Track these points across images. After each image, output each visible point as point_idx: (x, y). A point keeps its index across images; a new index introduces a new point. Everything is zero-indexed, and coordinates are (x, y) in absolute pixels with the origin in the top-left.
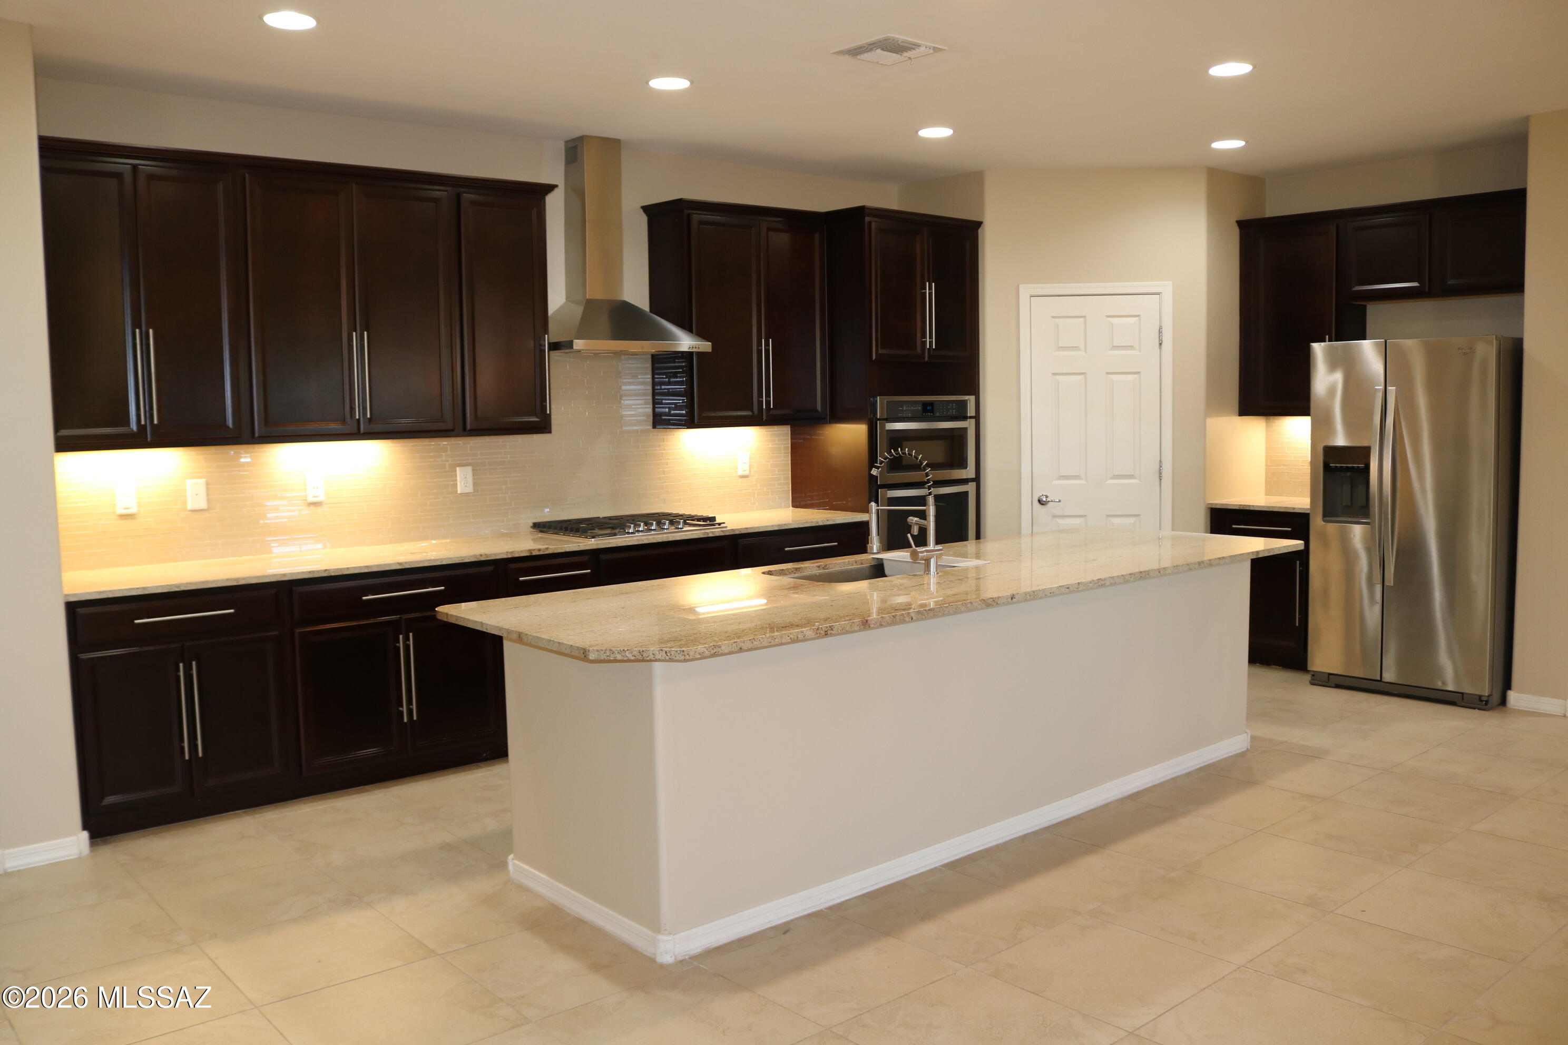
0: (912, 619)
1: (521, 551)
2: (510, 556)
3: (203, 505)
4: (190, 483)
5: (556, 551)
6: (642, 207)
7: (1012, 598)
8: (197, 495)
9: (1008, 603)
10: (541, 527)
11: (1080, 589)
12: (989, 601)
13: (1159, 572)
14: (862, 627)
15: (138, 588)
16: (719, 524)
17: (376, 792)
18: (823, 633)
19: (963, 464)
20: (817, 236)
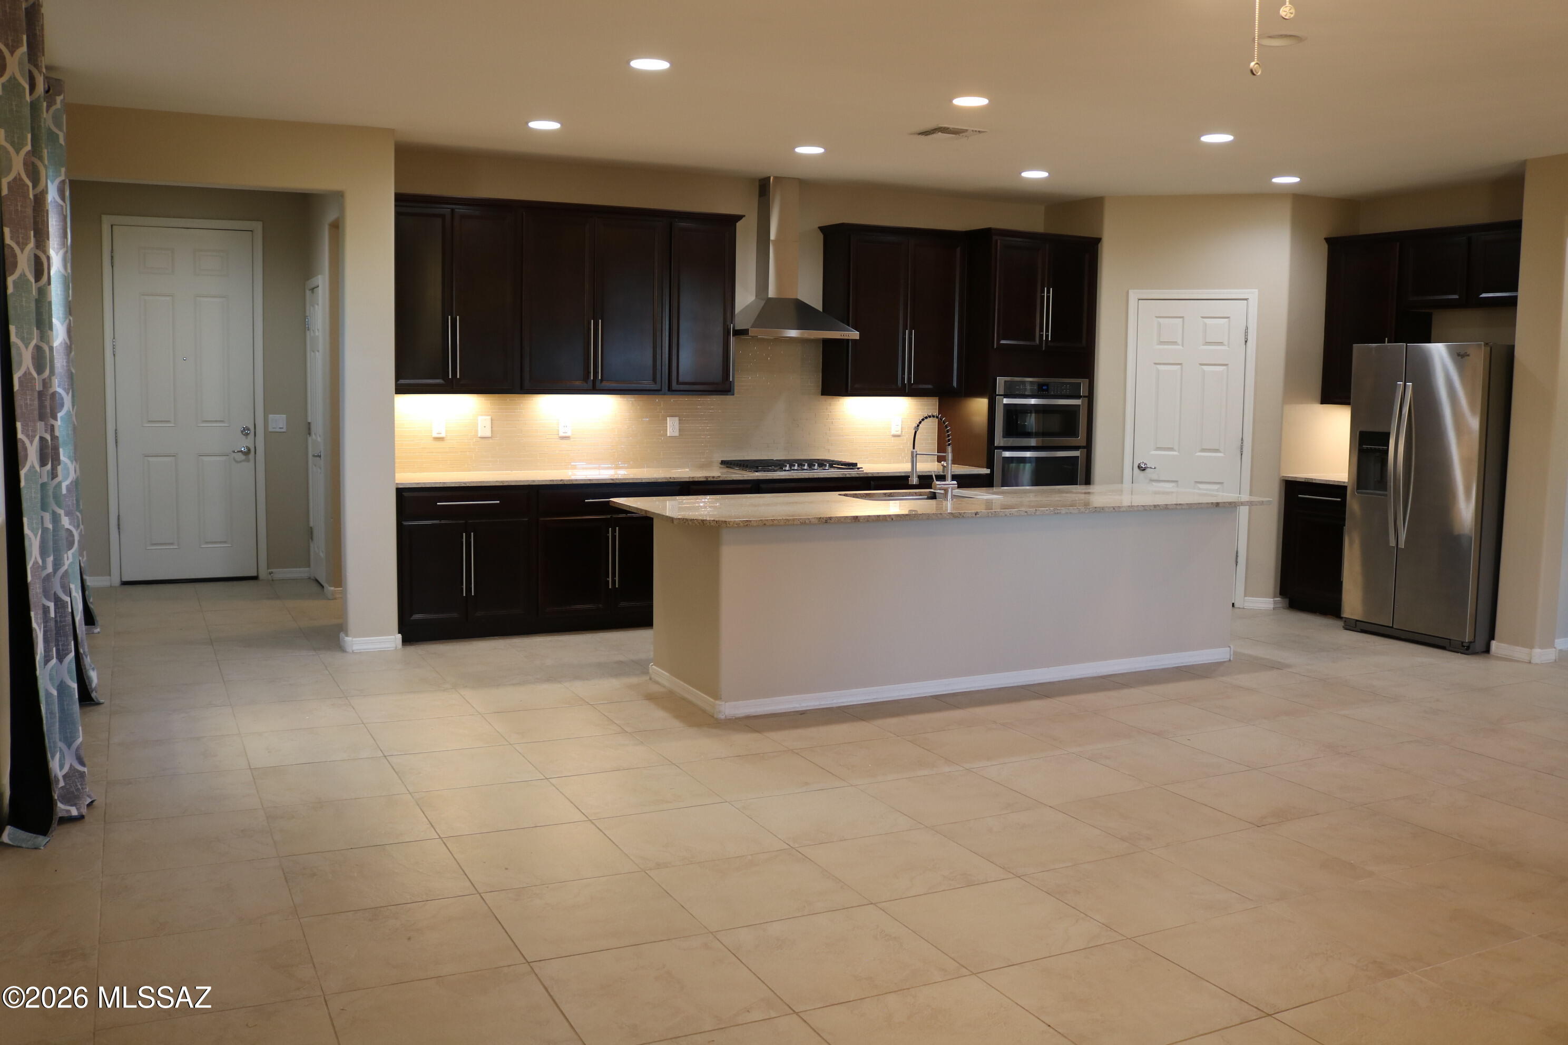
0: (892, 519)
1: (700, 477)
2: (691, 480)
3: (489, 434)
4: (480, 418)
5: (726, 479)
6: (819, 228)
7: (976, 514)
8: (485, 427)
9: (972, 517)
10: (727, 464)
11: (1037, 514)
12: (956, 515)
13: (1114, 509)
14: (853, 521)
15: (440, 483)
16: (858, 468)
17: (588, 635)
18: (824, 521)
19: (1074, 433)
20: (958, 249)
